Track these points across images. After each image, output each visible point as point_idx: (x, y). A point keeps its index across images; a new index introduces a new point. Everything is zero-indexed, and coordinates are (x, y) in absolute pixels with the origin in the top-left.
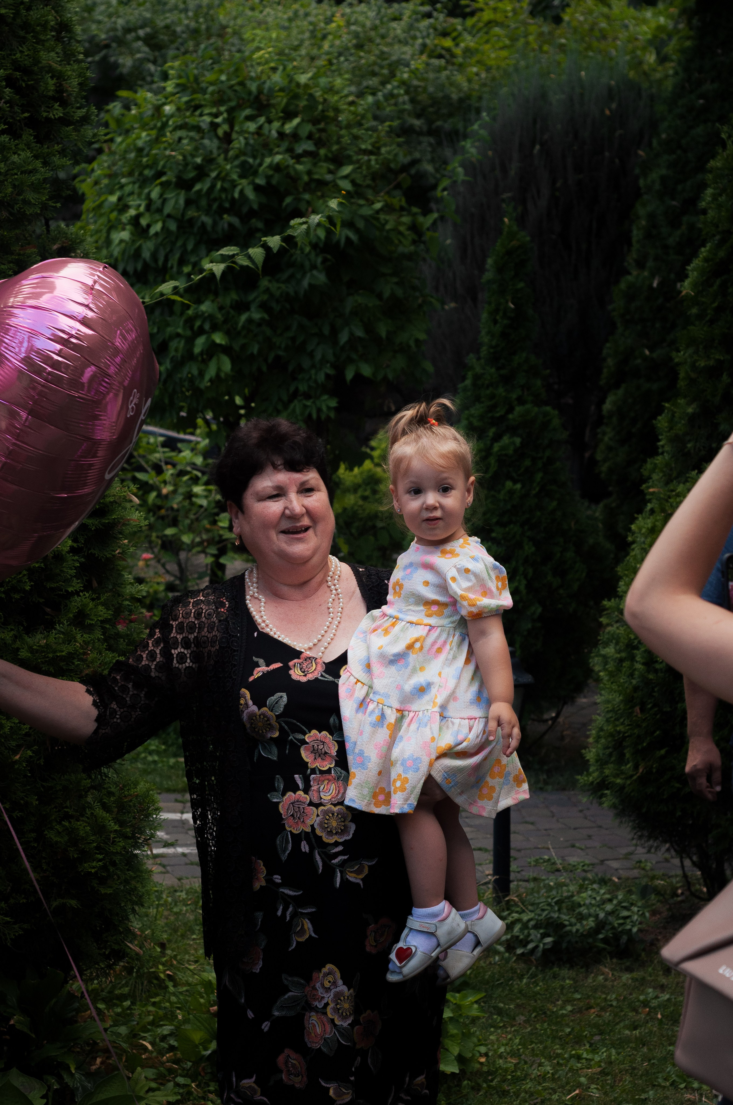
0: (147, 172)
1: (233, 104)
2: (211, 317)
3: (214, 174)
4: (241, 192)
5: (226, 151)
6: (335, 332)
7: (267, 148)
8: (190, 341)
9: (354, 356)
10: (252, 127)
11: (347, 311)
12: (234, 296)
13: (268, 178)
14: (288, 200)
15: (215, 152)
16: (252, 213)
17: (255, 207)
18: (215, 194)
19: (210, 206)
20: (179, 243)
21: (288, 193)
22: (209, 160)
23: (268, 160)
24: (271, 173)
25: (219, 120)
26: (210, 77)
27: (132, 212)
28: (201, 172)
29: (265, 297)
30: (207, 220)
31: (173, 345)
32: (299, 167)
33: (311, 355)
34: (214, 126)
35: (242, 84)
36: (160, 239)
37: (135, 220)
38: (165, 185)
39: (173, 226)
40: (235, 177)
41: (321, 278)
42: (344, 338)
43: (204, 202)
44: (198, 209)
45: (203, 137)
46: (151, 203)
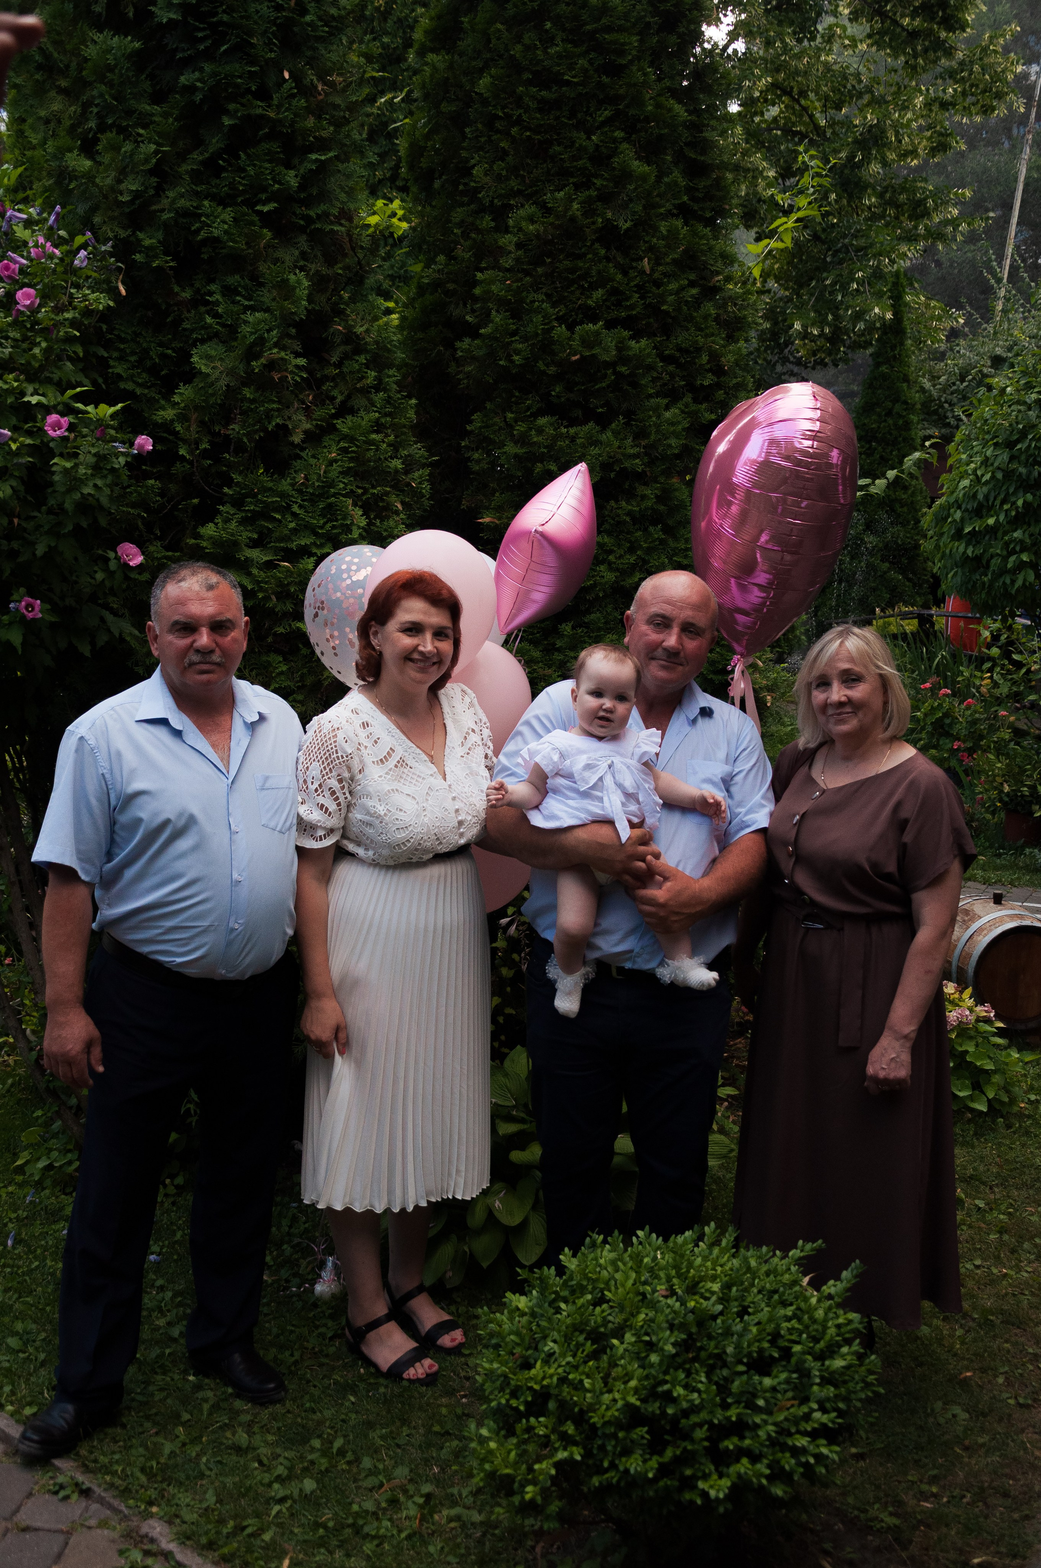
0: (986, 437)
2: (1021, 542)
3: (1030, 437)
8: (1005, 559)
18: (1031, 451)
19: (1027, 460)
20: (1004, 488)
22: (1032, 427)
27: (973, 466)
28: (1023, 434)
30: (1023, 470)
31: (993, 561)
36: (991, 485)
37: (975, 472)
38: (996, 445)
39: (999, 475)
43: (1023, 457)
44: (1019, 463)
45: (1030, 409)
46: (987, 459)
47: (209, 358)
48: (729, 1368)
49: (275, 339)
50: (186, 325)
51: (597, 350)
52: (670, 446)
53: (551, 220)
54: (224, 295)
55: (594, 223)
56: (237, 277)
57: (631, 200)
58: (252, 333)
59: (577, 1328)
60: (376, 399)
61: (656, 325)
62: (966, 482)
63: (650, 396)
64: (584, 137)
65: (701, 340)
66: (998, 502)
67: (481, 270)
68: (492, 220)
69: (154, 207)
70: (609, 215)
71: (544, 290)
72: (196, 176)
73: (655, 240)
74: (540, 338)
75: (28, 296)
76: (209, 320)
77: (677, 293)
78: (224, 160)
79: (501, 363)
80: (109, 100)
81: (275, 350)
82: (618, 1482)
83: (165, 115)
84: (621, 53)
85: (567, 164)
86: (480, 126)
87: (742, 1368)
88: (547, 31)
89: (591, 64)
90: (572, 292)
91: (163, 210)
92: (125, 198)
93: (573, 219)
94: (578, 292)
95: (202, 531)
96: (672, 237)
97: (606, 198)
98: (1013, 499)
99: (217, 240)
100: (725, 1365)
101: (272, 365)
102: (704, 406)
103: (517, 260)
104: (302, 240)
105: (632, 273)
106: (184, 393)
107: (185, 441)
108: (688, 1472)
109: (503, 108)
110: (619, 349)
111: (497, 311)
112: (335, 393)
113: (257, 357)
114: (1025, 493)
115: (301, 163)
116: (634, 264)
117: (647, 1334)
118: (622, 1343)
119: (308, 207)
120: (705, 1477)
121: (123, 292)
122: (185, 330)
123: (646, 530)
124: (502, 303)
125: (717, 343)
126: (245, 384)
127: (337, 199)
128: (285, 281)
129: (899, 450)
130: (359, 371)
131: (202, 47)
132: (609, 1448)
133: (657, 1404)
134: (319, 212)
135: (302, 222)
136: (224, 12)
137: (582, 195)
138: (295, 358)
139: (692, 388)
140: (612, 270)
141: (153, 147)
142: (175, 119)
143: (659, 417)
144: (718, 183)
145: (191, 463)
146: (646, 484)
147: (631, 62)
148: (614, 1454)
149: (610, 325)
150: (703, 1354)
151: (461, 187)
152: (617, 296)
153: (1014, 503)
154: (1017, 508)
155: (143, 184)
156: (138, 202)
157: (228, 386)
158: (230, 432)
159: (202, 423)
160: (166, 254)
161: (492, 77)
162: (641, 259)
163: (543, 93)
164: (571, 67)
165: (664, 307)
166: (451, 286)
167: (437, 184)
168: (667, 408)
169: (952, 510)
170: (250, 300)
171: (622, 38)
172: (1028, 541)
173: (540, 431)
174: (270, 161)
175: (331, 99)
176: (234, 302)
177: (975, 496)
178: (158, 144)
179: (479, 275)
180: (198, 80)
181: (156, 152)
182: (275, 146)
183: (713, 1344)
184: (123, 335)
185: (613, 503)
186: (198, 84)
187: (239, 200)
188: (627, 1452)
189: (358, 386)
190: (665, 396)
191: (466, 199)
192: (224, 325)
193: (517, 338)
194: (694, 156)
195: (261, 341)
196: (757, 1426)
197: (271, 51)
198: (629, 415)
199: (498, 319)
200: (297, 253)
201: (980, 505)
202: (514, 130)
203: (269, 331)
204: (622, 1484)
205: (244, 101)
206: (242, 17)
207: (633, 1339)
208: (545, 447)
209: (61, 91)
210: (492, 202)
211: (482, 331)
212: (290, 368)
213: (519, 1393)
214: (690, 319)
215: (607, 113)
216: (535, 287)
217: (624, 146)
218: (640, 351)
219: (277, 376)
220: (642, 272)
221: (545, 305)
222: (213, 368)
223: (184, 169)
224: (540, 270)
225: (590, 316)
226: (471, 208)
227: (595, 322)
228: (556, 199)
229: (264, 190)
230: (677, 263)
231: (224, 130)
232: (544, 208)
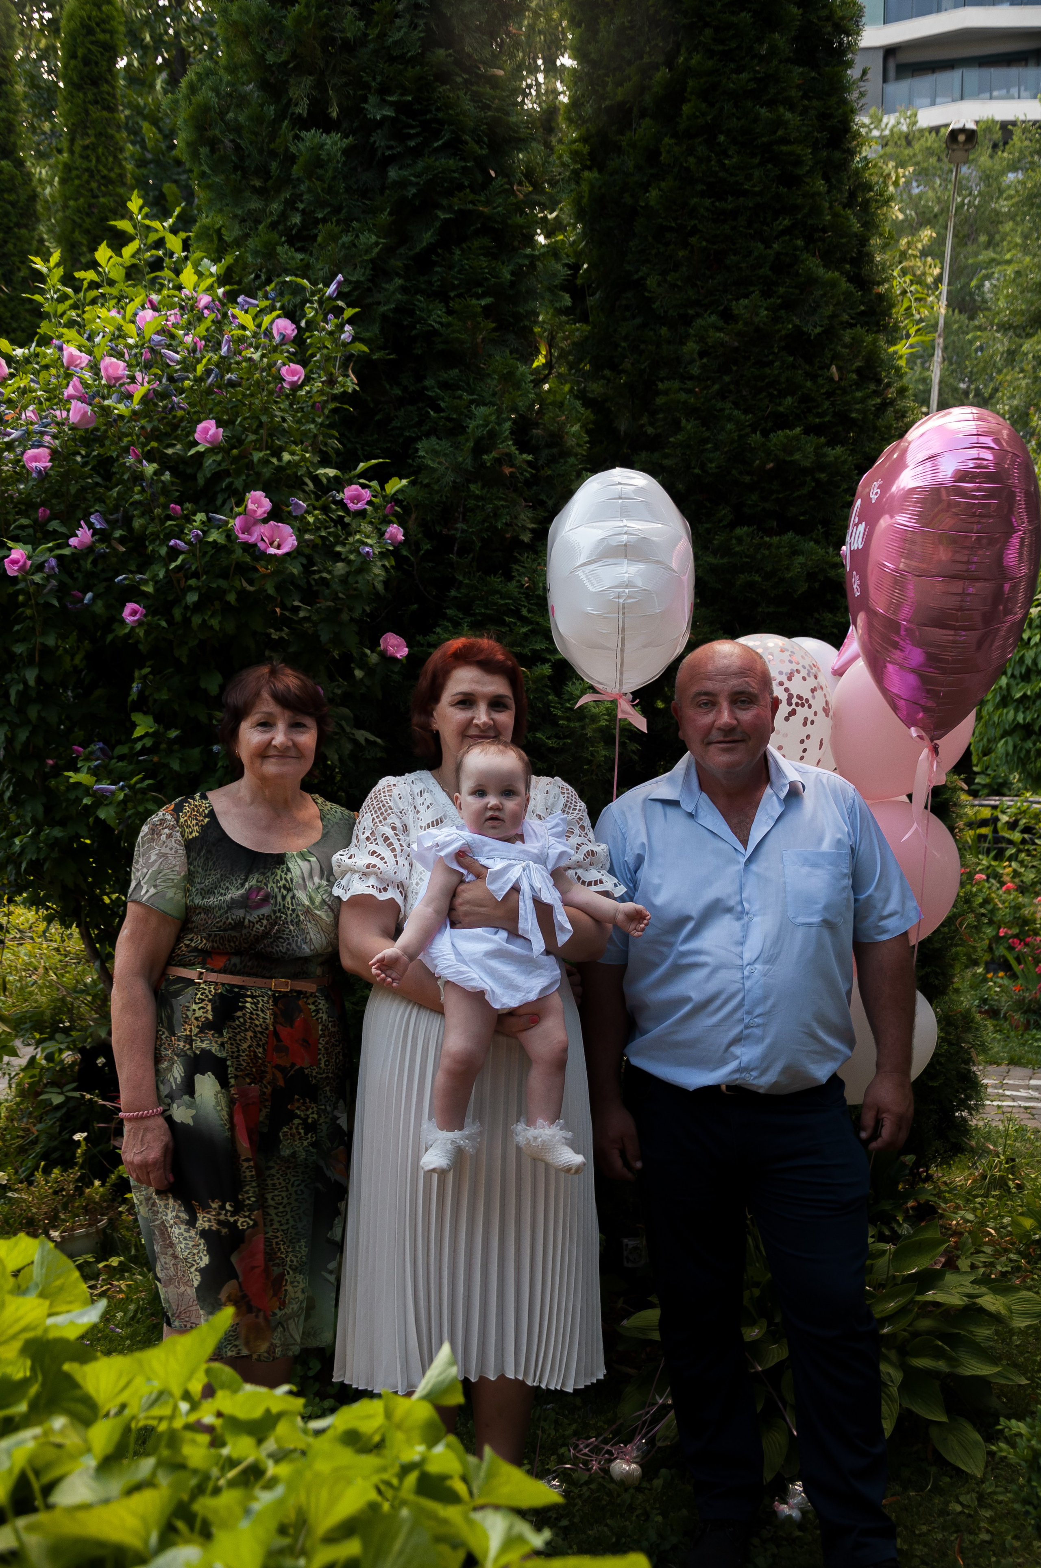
47: (435, 453)
49: (506, 432)
50: (396, 423)
51: (797, 456)
53: (740, 325)
55: (781, 330)
56: (457, 371)
57: (818, 306)
58: (480, 427)
64: (761, 246)
67: (662, 381)
68: (669, 330)
70: (797, 322)
71: (732, 398)
72: (408, 272)
73: (839, 348)
74: (735, 445)
75: (293, 373)
76: (431, 413)
77: (863, 400)
78: (437, 255)
79: (697, 471)
81: (508, 443)
83: (376, 210)
84: (798, 164)
85: (747, 273)
86: (650, 238)
88: (719, 144)
89: (768, 176)
90: (761, 400)
91: (379, 303)
93: (759, 328)
94: (767, 401)
96: (856, 346)
97: (791, 305)
99: (435, 332)
101: (500, 461)
103: (704, 367)
105: (820, 381)
106: (406, 490)
109: (675, 220)
110: (817, 456)
111: (687, 420)
112: (543, 497)
113: (487, 452)
115: (510, 260)
116: (820, 372)
119: (516, 304)
121: (355, 380)
124: (689, 412)
126: (469, 481)
128: (510, 374)
131: (412, 144)
136: (438, 109)
137: (765, 304)
138: (522, 453)
140: (800, 378)
141: (374, 239)
142: (389, 214)
145: (411, 564)
147: (806, 174)
149: (807, 431)
152: (807, 403)
155: (362, 276)
156: (356, 293)
157: (454, 482)
158: (453, 532)
159: (421, 524)
161: (660, 190)
162: (828, 368)
163: (718, 204)
164: (749, 178)
165: (854, 415)
170: (472, 394)
171: (798, 149)
173: (740, 540)
174: (485, 255)
178: (378, 237)
179: (660, 386)
180: (411, 175)
181: (377, 244)
182: (486, 241)
186: (412, 178)
187: (452, 294)
191: (628, 314)
192: (447, 420)
193: (710, 446)
195: (493, 435)
197: (481, 148)
199: (688, 427)
201: (1028, 670)
202: (693, 240)
203: (499, 424)
205: (460, 194)
208: (747, 557)
209: (255, 190)
210: (666, 312)
211: (672, 439)
212: (518, 463)
214: (875, 429)
215: (786, 222)
216: (722, 395)
217: (805, 255)
218: (836, 458)
219: (507, 471)
220: (831, 379)
221: (736, 412)
222: (439, 463)
223: (397, 263)
224: (727, 379)
225: (782, 422)
226: (638, 321)
227: (791, 428)
228: (740, 307)
229: (480, 285)
230: (858, 371)
231: (438, 224)
232: (727, 316)
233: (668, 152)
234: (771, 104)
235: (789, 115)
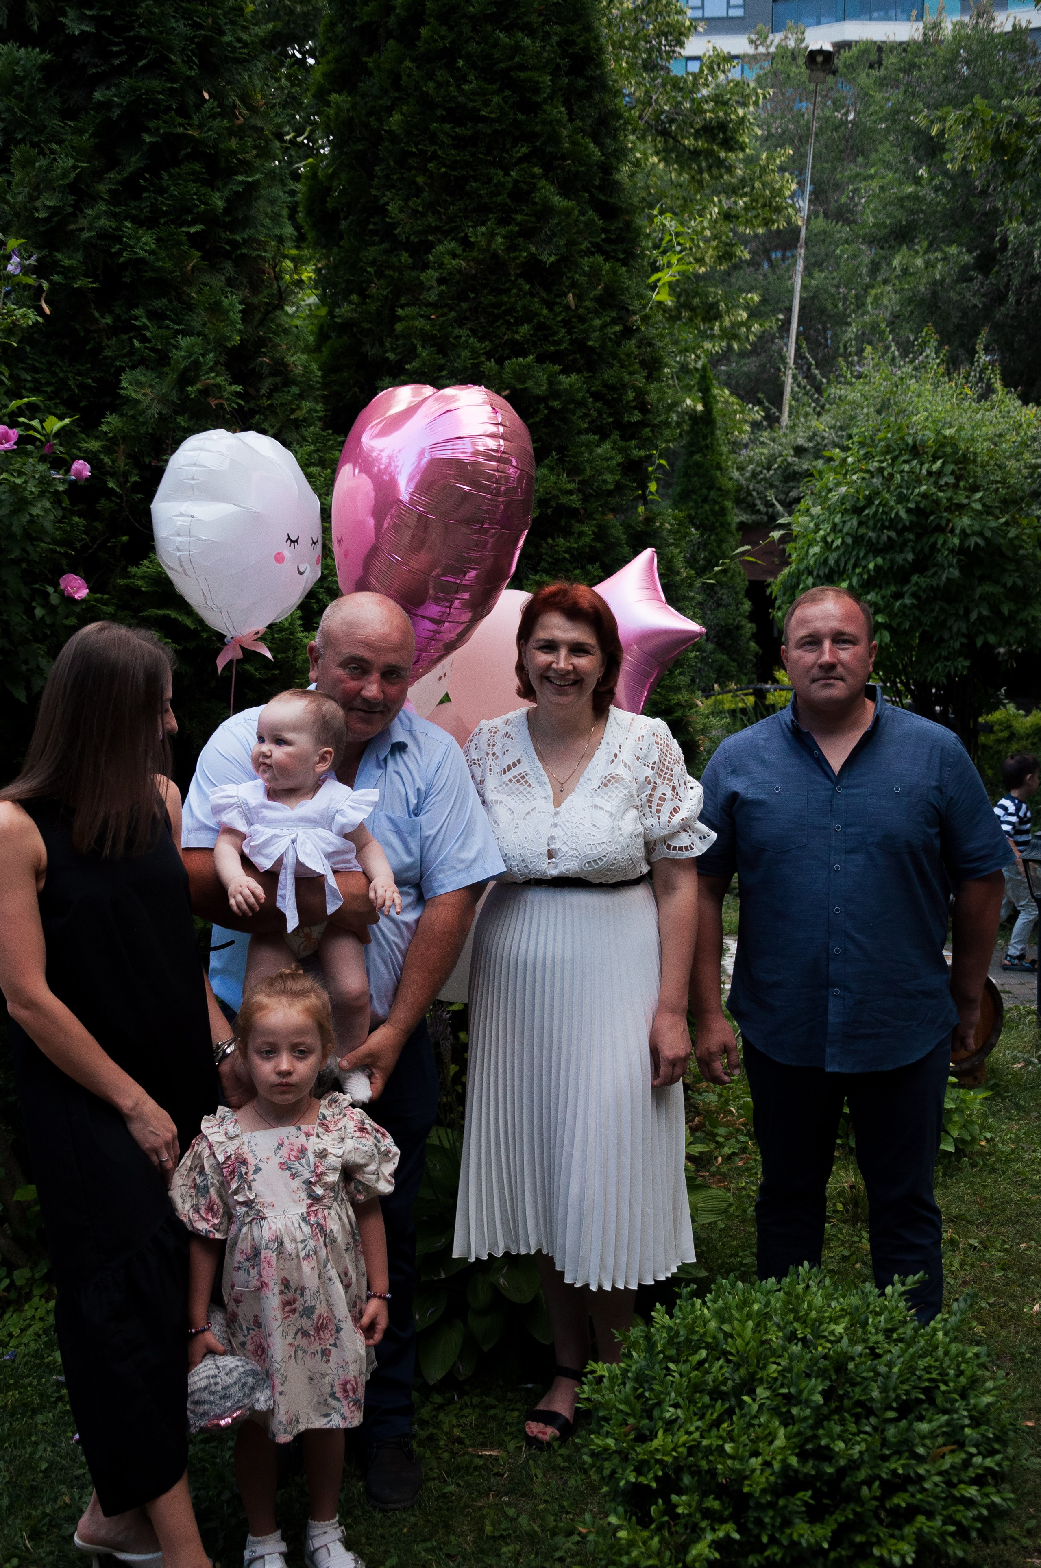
1: (896, 453)
3: (877, 502)
4: (897, 514)
5: (889, 487)
6: (967, 612)
7: (919, 482)
9: (983, 629)
10: (906, 467)
11: (977, 596)
12: (893, 588)
13: (917, 503)
14: (932, 518)
15: (881, 488)
16: (905, 529)
17: (907, 524)
18: (879, 516)
19: (875, 525)
20: (854, 553)
21: (932, 513)
22: (878, 493)
23: (917, 491)
24: (919, 499)
25: (884, 464)
26: (881, 435)
27: (822, 533)
28: (870, 501)
29: (915, 588)
30: (871, 534)
32: (941, 494)
33: (950, 629)
34: (881, 470)
35: (902, 439)
36: (841, 550)
37: (824, 539)
38: (843, 512)
39: (849, 540)
40: (892, 503)
41: (955, 573)
42: (974, 616)
43: (871, 523)
44: (867, 527)
45: (873, 477)
46: (835, 526)
47: (139, 384)
48: (877, 1416)
49: (211, 364)
50: (108, 353)
51: (529, 384)
52: (605, 481)
53: (475, 253)
54: (149, 319)
55: (518, 258)
56: (165, 301)
57: (554, 234)
58: (184, 358)
59: (697, 1387)
60: (306, 434)
61: (582, 362)
62: (816, 549)
63: (580, 432)
64: (502, 173)
65: (626, 377)
66: (849, 566)
67: (402, 307)
68: (410, 256)
69: (72, 227)
70: (533, 249)
71: (469, 326)
72: (115, 197)
73: (577, 276)
74: (470, 372)
76: (136, 343)
77: (601, 328)
78: (145, 180)
80: (19, 113)
81: (213, 375)
82: (783, 1559)
83: (79, 132)
84: (536, 90)
85: (487, 200)
86: (392, 163)
87: (891, 1414)
88: (459, 69)
89: (506, 102)
90: (498, 327)
91: (82, 229)
92: (42, 215)
93: (495, 256)
94: (503, 328)
95: (133, 570)
96: (595, 274)
97: (528, 233)
98: (864, 563)
99: (142, 261)
100: (870, 1412)
101: (206, 392)
102: (633, 442)
103: (441, 295)
104: (229, 267)
105: (557, 309)
106: (112, 422)
107: (113, 475)
108: (859, 1539)
109: (416, 145)
110: (551, 383)
111: (423, 347)
113: (192, 383)
114: (875, 557)
115: (225, 185)
116: (558, 300)
117: (782, 1386)
118: (754, 1400)
119: (232, 231)
120: (880, 1542)
121: (47, 310)
122: (105, 358)
123: (583, 568)
124: (427, 338)
125: (640, 380)
126: (176, 413)
127: (263, 226)
128: (218, 304)
129: (717, 535)
130: (291, 402)
131: (117, 62)
132: (767, 1520)
133: (810, 1463)
134: (246, 236)
135: (228, 247)
136: (141, 26)
137: (502, 231)
138: (230, 384)
139: (619, 425)
140: (537, 306)
141: (71, 162)
142: (90, 136)
143: (590, 453)
144: (628, 225)
145: (120, 497)
146: (579, 521)
147: (545, 101)
148: (773, 1526)
149: (541, 359)
150: (847, 1403)
151: (371, 227)
152: (543, 331)
153: (865, 567)
154: (869, 571)
155: (61, 200)
156: (54, 220)
157: (160, 414)
158: (162, 464)
159: (129, 456)
160: (86, 276)
161: (402, 114)
162: (566, 294)
163: (457, 130)
164: (486, 104)
165: (591, 343)
166: (366, 326)
167: (344, 225)
168: (598, 446)
169: (804, 577)
170: (179, 324)
171: (535, 75)
172: (881, 603)
174: (194, 182)
175: (252, 122)
176: (159, 327)
177: (825, 562)
178: (76, 160)
179: (400, 312)
180: (115, 95)
181: (75, 167)
182: (197, 167)
183: (857, 1389)
184: (37, 365)
185: (550, 541)
186: (115, 100)
187: (162, 221)
188: (787, 1523)
189: (292, 417)
190: (595, 434)
191: (376, 238)
192: (153, 350)
193: (444, 373)
194: (603, 198)
195: (196, 365)
196: (921, 1478)
197: (191, 68)
198: (561, 450)
199: (424, 354)
200: (223, 279)
201: (831, 571)
202: (431, 166)
203: (203, 355)
204: (788, 1560)
205: (166, 117)
206: (161, 33)
207: (768, 1393)
210: (408, 238)
211: (407, 367)
212: (226, 395)
213: (645, 1469)
214: (614, 356)
215: (524, 150)
216: (460, 322)
217: (543, 182)
218: (571, 386)
219: (213, 403)
220: (567, 307)
221: (471, 340)
222: (144, 394)
223: (102, 188)
224: (464, 305)
225: (519, 350)
226: (385, 246)
227: (525, 356)
228: (478, 233)
229: (189, 211)
230: (598, 300)
231: (145, 148)
232: (466, 243)
233: (409, 76)
234: (509, 29)
235: (528, 41)
